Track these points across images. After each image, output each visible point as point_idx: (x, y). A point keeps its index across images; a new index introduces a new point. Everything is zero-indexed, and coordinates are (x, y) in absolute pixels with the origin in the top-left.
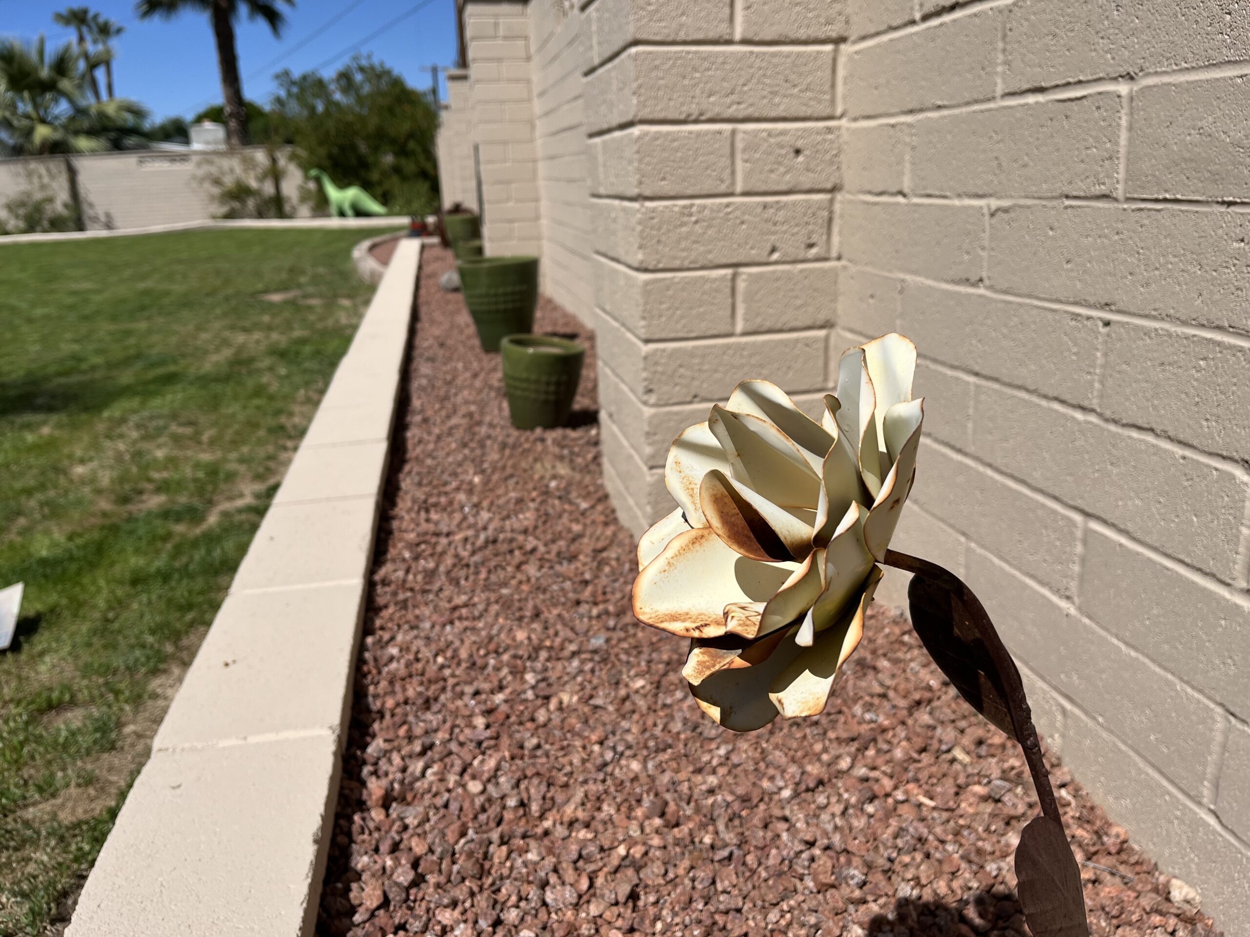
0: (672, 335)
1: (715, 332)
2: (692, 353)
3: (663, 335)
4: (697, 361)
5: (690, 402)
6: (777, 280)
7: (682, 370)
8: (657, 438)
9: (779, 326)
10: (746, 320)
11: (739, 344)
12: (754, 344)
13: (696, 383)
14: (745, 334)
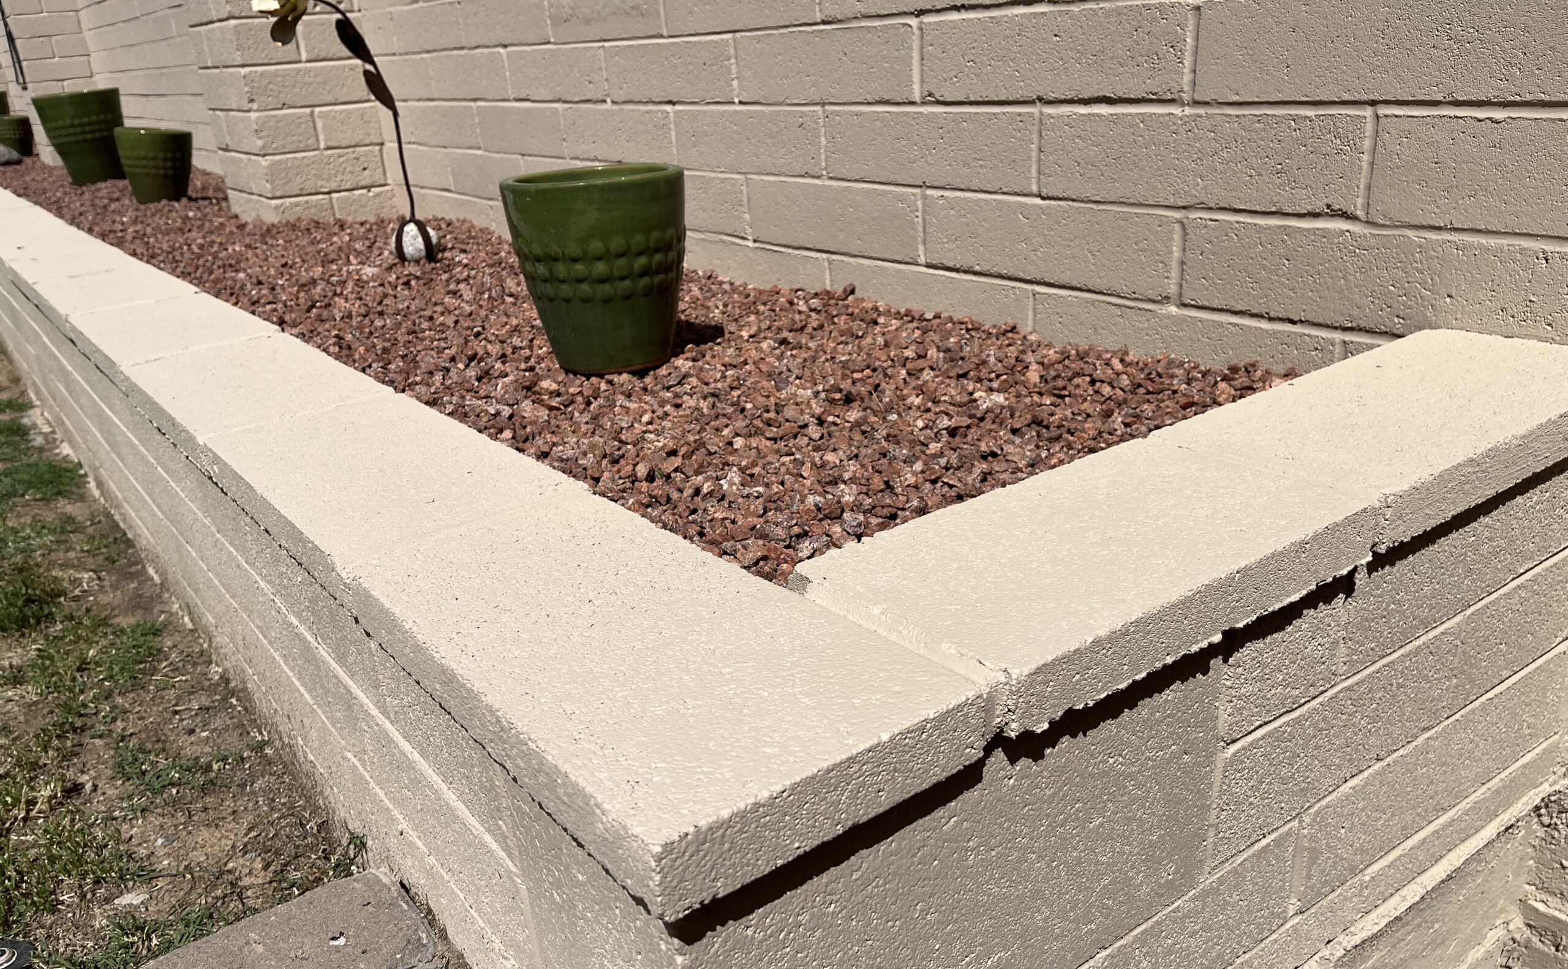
0: (260, 62)
1: (288, 59)
2: (276, 74)
3: (254, 62)
4: (279, 79)
5: (281, 109)
6: (322, 24)
7: (271, 86)
8: (263, 134)
9: (330, 56)
10: (307, 51)
11: (306, 68)
12: (316, 67)
13: (282, 95)
14: (308, 61)
